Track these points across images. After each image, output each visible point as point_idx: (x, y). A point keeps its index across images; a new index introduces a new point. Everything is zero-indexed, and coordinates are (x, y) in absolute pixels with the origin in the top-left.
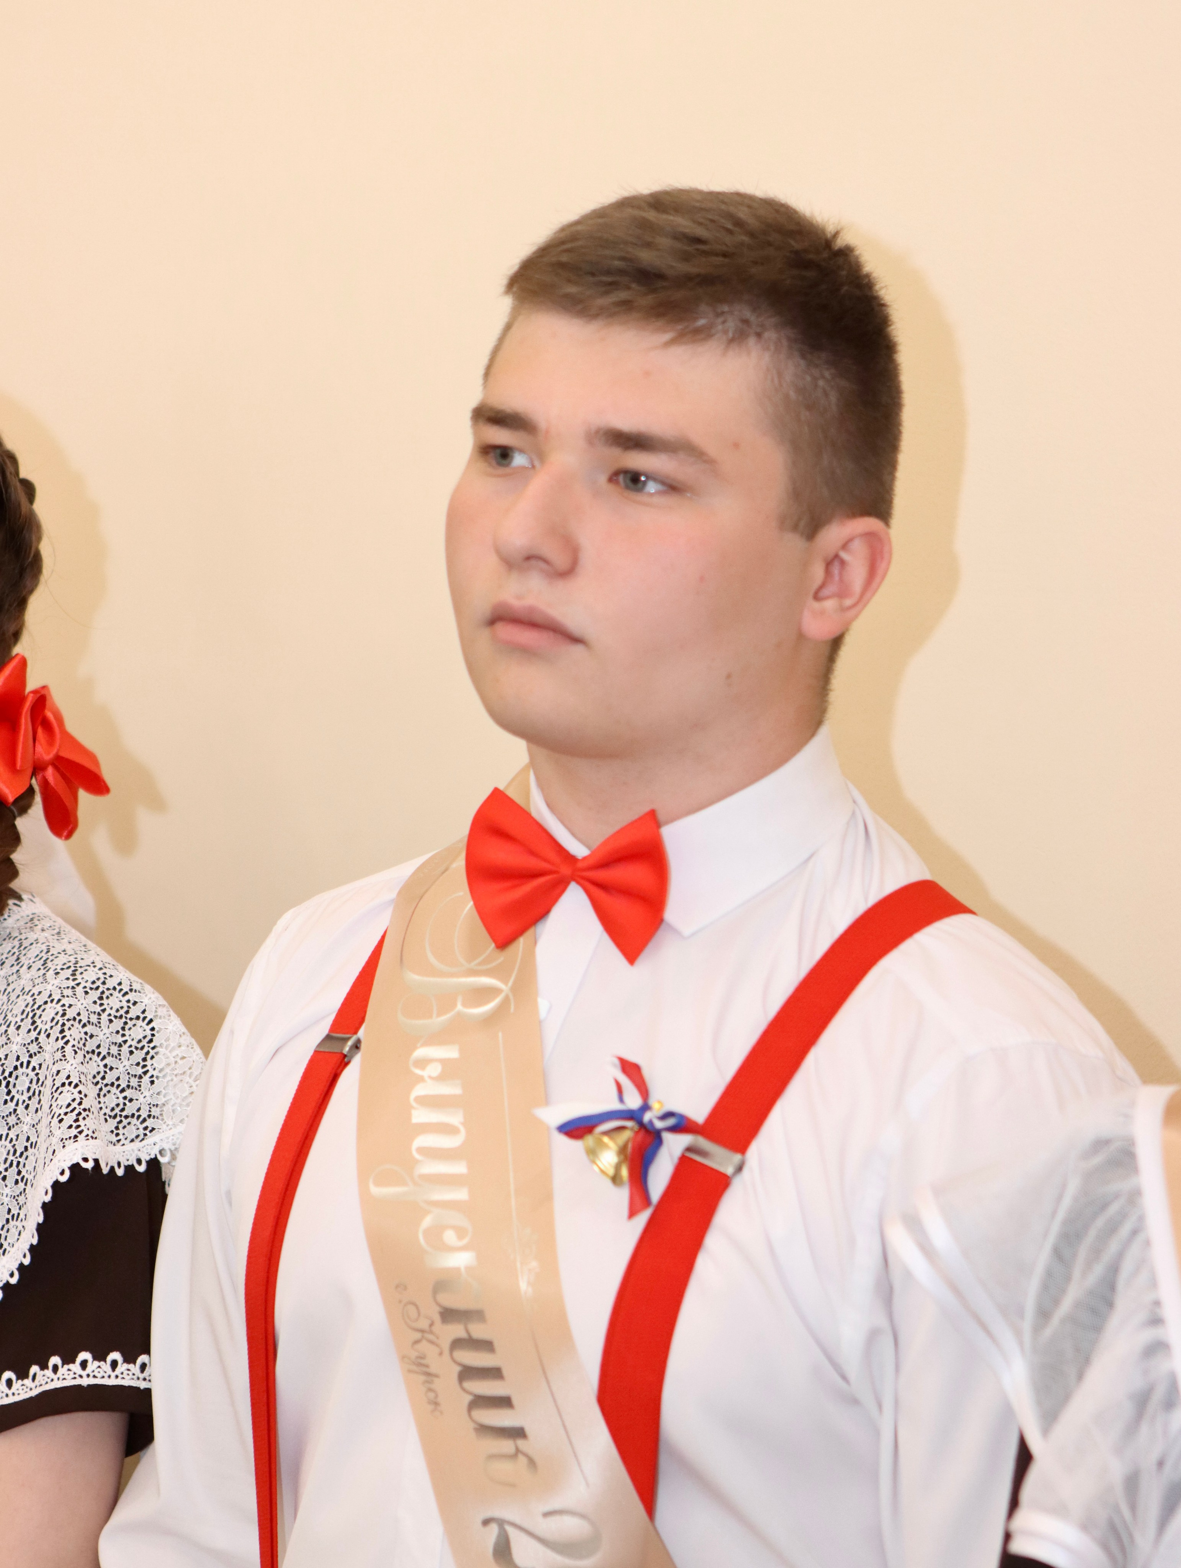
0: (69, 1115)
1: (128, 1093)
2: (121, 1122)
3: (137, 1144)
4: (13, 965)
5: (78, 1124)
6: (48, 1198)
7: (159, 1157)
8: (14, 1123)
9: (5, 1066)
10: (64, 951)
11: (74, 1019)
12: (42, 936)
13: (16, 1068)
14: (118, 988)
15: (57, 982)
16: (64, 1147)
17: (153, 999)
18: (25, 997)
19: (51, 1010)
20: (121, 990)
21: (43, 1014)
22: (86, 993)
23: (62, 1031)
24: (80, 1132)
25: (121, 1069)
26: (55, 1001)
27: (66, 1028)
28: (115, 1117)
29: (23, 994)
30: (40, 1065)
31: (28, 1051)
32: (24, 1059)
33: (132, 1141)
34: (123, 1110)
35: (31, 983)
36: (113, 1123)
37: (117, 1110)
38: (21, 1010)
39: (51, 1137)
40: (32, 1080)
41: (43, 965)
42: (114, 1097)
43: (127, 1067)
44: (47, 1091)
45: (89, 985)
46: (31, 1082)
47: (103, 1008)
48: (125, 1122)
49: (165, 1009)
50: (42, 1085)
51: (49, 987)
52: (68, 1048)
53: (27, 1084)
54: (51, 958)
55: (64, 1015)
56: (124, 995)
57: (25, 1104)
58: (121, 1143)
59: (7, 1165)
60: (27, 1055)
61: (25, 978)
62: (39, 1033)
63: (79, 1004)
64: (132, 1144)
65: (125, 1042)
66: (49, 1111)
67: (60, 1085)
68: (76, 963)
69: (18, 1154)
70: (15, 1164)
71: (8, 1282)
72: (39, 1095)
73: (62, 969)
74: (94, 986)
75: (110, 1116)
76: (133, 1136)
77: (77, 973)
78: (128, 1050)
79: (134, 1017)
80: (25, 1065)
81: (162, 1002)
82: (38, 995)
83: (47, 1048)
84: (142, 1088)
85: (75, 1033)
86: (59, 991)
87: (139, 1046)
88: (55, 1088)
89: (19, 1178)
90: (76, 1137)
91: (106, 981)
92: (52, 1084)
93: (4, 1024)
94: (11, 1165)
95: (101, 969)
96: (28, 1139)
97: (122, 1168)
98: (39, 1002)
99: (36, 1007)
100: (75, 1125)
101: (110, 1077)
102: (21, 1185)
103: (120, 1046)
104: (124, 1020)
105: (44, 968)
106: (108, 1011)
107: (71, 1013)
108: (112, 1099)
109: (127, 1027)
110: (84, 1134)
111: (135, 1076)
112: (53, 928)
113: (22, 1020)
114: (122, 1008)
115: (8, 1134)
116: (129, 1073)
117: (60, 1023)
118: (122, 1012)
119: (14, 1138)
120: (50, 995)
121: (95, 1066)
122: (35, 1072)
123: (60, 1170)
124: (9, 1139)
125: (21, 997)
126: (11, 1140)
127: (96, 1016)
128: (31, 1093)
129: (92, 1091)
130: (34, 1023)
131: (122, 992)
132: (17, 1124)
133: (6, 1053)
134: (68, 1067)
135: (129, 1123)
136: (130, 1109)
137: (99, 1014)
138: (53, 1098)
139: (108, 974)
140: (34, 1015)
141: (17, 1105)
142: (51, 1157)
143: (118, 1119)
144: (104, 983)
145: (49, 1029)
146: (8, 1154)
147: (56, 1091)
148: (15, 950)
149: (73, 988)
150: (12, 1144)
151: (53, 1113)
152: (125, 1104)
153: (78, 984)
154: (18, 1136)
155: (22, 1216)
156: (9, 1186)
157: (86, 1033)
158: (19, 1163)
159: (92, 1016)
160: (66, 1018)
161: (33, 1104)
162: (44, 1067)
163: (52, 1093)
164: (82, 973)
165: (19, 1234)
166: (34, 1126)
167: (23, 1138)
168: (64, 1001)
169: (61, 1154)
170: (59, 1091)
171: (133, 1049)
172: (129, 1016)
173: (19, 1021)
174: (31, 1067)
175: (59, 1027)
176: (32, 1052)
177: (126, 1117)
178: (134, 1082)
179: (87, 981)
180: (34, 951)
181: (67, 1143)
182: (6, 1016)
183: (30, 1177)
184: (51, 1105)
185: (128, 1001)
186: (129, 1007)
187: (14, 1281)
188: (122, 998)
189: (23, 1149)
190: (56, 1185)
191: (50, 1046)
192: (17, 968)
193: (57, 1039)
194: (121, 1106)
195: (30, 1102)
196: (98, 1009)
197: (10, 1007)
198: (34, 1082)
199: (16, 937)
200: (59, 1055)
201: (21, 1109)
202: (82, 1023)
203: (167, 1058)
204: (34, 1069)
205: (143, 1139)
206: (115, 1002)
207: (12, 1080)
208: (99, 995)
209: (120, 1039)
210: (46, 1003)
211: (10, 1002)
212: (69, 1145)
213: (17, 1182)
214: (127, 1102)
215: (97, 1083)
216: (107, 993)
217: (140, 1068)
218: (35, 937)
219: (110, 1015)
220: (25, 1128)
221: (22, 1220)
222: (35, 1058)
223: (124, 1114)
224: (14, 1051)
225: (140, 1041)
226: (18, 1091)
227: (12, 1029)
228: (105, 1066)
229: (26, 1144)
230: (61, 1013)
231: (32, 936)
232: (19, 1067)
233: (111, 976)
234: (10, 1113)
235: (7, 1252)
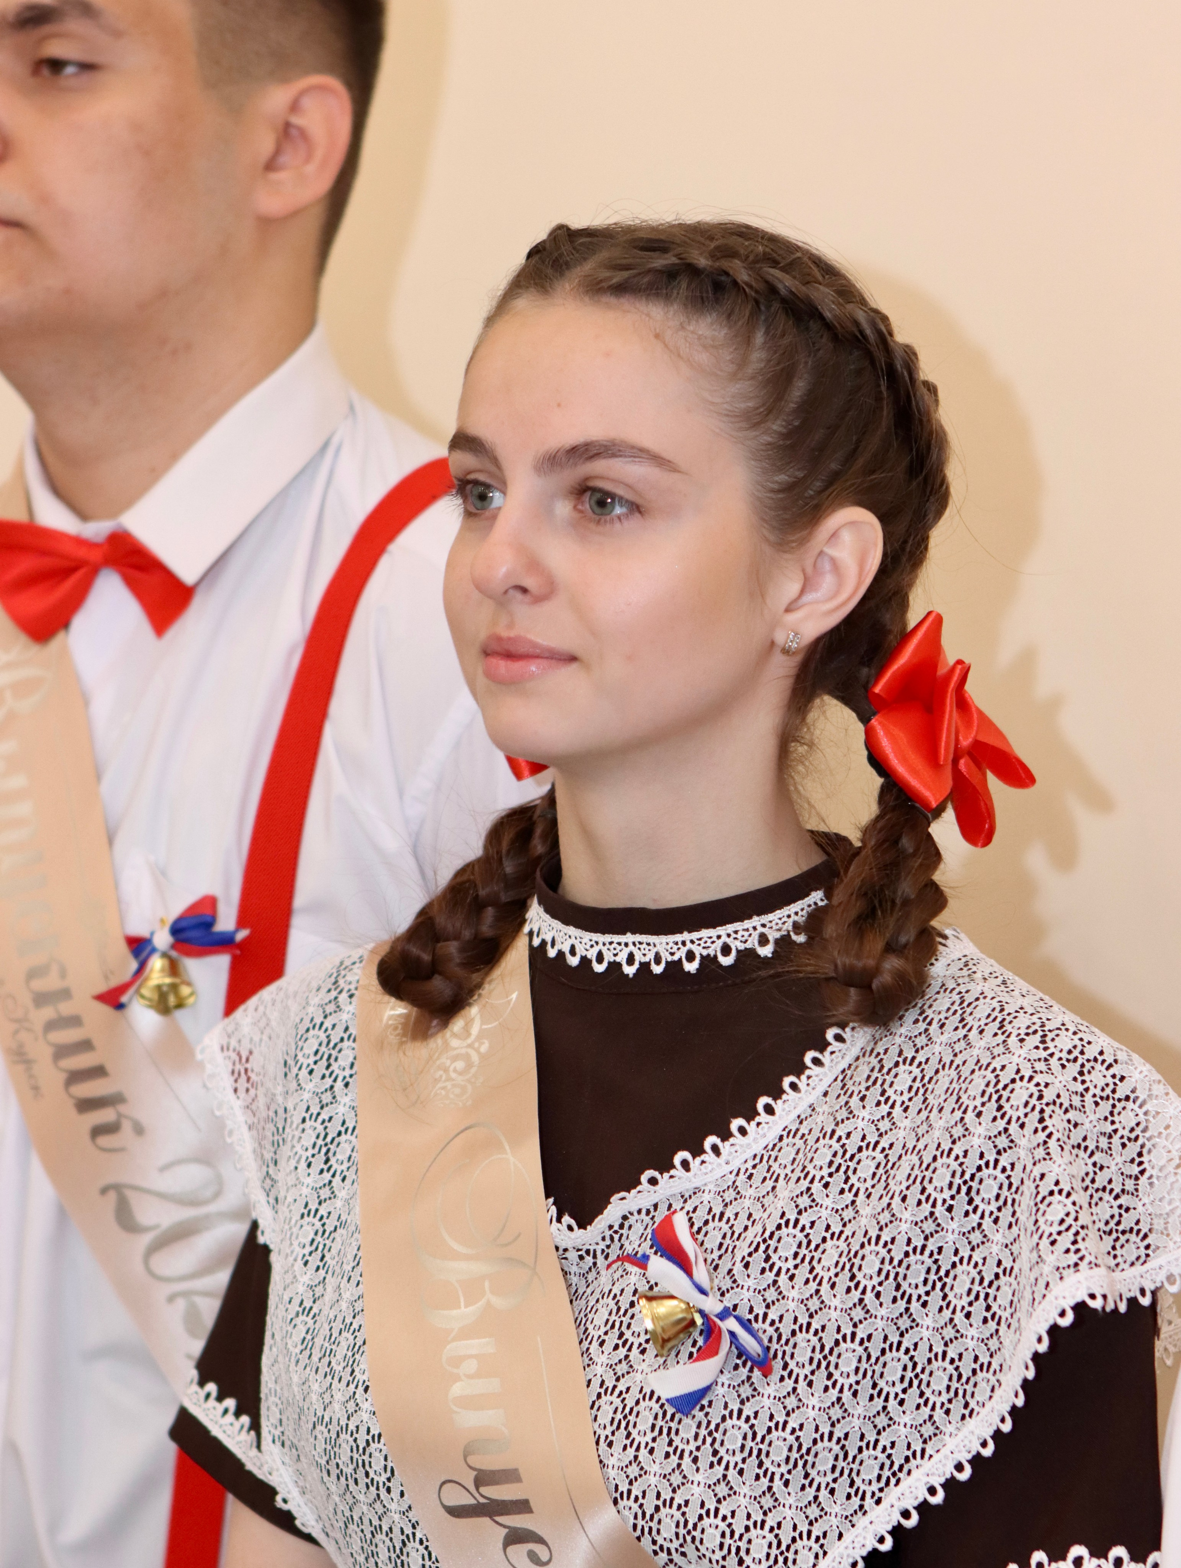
0: (1064, 1234)
1: (1123, 1200)
2: (1117, 1239)
3: (1138, 1269)
4: (956, 1029)
5: (1077, 1246)
6: (1043, 1348)
7: (1166, 1285)
8: (979, 1241)
9: (964, 1167)
10: (1022, 1008)
11: (1054, 1103)
12: (989, 988)
13: (979, 1169)
14: (1100, 1058)
15: (1023, 1052)
16: (1061, 1278)
17: (1145, 1073)
18: (983, 1072)
19: (1022, 1092)
20: (1104, 1061)
21: (1012, 1095)
22: (1063, 1066)
23: (1042, 1120)
24: (1081, 1259)
25: (1113, 1168)
26: (1026, 1079)
27: (1046, 1115)
28: (1110, 1233)
29: (980, 1069)
30: (1013, 1165)
31: (995, 1147)
32: (991, 1157)
33: (1132, 1264)
34: (1118, 1223)
35: (989, 1053)
36: (1109, 1241)
37: (1112, 1224)
38: (980, 1091)
39: (1041, 1265)
40: (1002, 1184)
41: (1000, 1028)
42: (1107, 1205)
43: (1120, 1166)
44: (1026, 1200)
45: (1064, 1055)
46: (1000, 1188)
47: (1085, 1086)
48: (1123, 1239)
49: (1161, 1086)
50: (1016, 1192)
51: (1015, 1059)
52: (1052, 1143)
53: (996, 1190)
54: (1008, 1019)
55: (1040, 1097)
56: (1108, 1068)
57: (993, 1217)
58: (1120, 1267)
59: (972, 1297)
60: (995, 1151)
61: (978, 1046)
62: (1009, 1122)
63: (1056, 1081)
64: (1133, 1268)
65: (1115, 1131)
66: (1034, 1229)
67: (1046, 1193)
68: (1043, 1026)
69: (986, 1283)
70: (982, 1296)
71: (978, 1453)
72: (1013, 1205)
73: (1027, 1034)
74: (1071, 1057)
75: (1104, 1232)
76: (1133, 1258)
77: (1048, 1039)
78: (1119, 1142)
79: (1123, 1097)
80: (992, 1164)
81: (1158, 1077)
82: (1002, 1070)
83: (1022, 1142)
84: (1140, 1194)
85: (1057, 1122)
86: (1029, 1065)
87: (1133, 1136)
88: (1040, 1198)
89: (989, 1315)
90: (1076, 1265)
91: (1085, 1050)
92: (1035, 1192)
93: (959, 1109)
94: (977, 1297)
95: (1075, 1033)
96: (999, 1263)
97: (1125, 1302)
98: (1004, 1080)
99: (1000, 1086)
100: (1073, 1248)
101: (1101, 1180)
102: (992, 1325)
103: (1110, 1137)
104: (1111, 1102)
105: (1003, 1033)
106: (1092, 1091)
107: (1049, 1095)
108: (1104, 1211)
109: (1116, 1111)
110: (1086, 1261)
111: (1131, 1176)
112: (995, 975)
113: (983, 1104)
114: (1107, 1085)
115: (970, 1257)
116: (1122, 1174)
117: (1038, 1109)
118: (1108, 1091)
119: (980, 1262)
120: (1018, 1071)
121: (1083, 1164)
122: (1006, 1174)
123: (1059, 1310)
124: (972, 1263)
125: (977, 1073)
126: (976, 1265)
127: (1079, 1098)
128: (1001, 1202)
129: (1081, 1198)
130: (1000, 1108)
131: (1106, 1064)
132: (983, 1243)
133: (964, 1149)
134: (1056, 1169)
135: (1127, 1241)
136: (1128, 1221)
137: (1082, 1095)
138: (1038, 1210)
139: (1086, 1040)
140: (1000, 1097)
141: (982, 1217)
142: (1044, 1292)
143: (1114, 1235)
144: (1082, 1053)
145: (1022, 1116)
146: (973, 1282)
147: (1042, 1202)
148: (956, 1007)
149: (1046, 1060)
150: (978, 1270)
151: (1040, 1231)
152: (1120, 1215)
153: (1052, 1055)
154: (985, 1259)
155: (995, 1366)
156: (975, 1325)
157: (1069, 1121)
158: (987, 1295)
159: (1074, 1097)
160: (1044, 1101)
161: (1005, 1216)
162: (1019, 1167)
163: (1036, 1204)
164: (1053, 1040)
165: (993, 1390)
166: (1007, 1246)
167: (992, 1263)
168: (1038, 1078)
169: (1057, 1289)
170: (1046, 1202)
171: (1125, 1140)
172: (1116, 1096)
173: (979, 1105)
174: (1000, 1167)
175: (1036, 1115)
176: (1000, 1147)
177: (1124, 1232)
178: (1130, 1185)
179: (1061, 1051)
180: (983, 1009)
181: (1065, 1273)
182: (959, 1098)
183: (1005, 1315)
184: (1037, 1221)
185: (1114, 1076)
186: (1115, 1084)
187: (988, 1452)
188: (1106, 1073)
189: (993, 1277)
190: (1054, 1330)
191: (1026, 1140)
192: (964, 1032)
193: (1036, 1131)
194: (1117, 1218)
195: (1000, 1214)
196: (1080, 1088)
197: (964, 1086)
198: (1005, 1187)
199: (954, 989)
200: (1040, 1153)
201: (987, 1222)
202: (1064, 1108)
203: (1169, 1152)
204: (1004, 1170)
205: (1145, 1262)
206: (1098, 1077)
207: (975, 1185)
208: (1078, 1069)
209: (1109, 1128)
210: (1013, 1081)
211: (962, 1079)
212: (1069, 1275)
213: (985, 1321)
214: (1123, 1212)
215: (1086, 1188)
216: (1088, 1066)
217: (1135, 1166)
218: (979, 989)
219: (1094, 1096)
220: (995, 1249)
221: (995, 1372)
222: (1004, 1155)
223: (1121, 1228)
224: (976, 1146)
225: (1132, 1130)
226: (983, 1200)
227: (970, 1116)
228: (1095, 1164)
229: (996, 1270)
230: (1036, 1095)
231: (976, 989)
232: (984, 1167)
233: (1089, 1043)
234: (973, 1229)
235: (975, 1413)
